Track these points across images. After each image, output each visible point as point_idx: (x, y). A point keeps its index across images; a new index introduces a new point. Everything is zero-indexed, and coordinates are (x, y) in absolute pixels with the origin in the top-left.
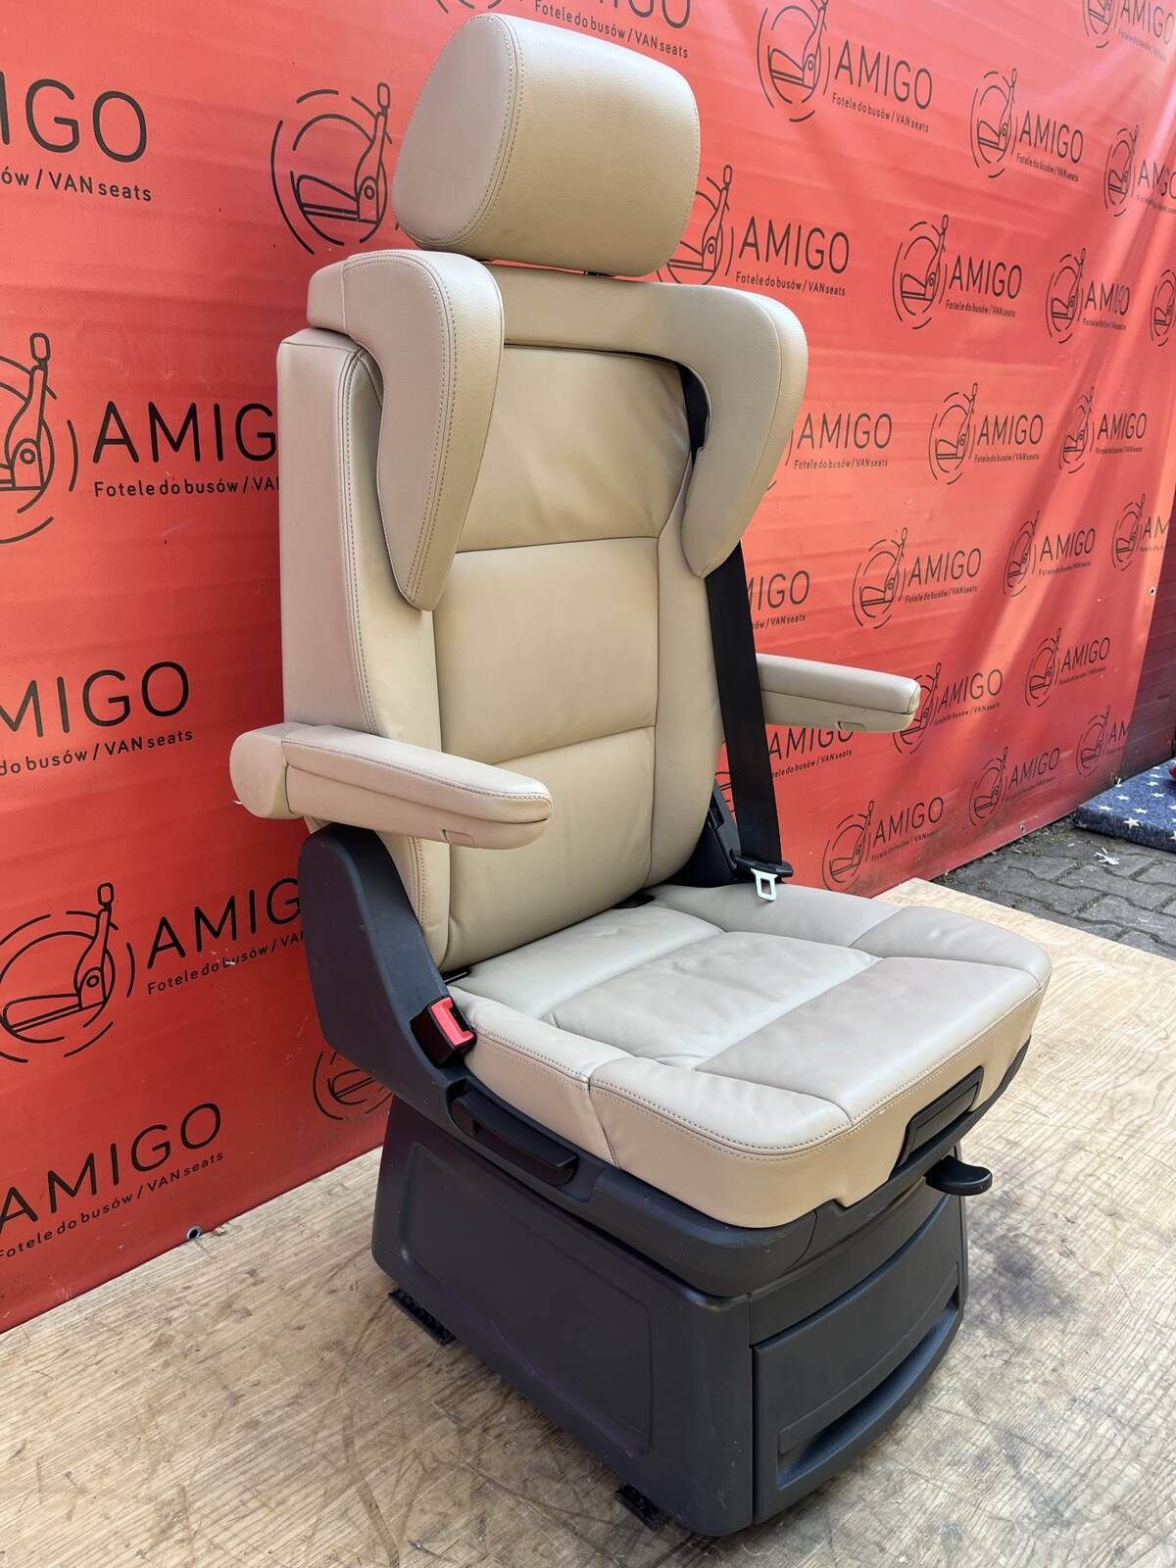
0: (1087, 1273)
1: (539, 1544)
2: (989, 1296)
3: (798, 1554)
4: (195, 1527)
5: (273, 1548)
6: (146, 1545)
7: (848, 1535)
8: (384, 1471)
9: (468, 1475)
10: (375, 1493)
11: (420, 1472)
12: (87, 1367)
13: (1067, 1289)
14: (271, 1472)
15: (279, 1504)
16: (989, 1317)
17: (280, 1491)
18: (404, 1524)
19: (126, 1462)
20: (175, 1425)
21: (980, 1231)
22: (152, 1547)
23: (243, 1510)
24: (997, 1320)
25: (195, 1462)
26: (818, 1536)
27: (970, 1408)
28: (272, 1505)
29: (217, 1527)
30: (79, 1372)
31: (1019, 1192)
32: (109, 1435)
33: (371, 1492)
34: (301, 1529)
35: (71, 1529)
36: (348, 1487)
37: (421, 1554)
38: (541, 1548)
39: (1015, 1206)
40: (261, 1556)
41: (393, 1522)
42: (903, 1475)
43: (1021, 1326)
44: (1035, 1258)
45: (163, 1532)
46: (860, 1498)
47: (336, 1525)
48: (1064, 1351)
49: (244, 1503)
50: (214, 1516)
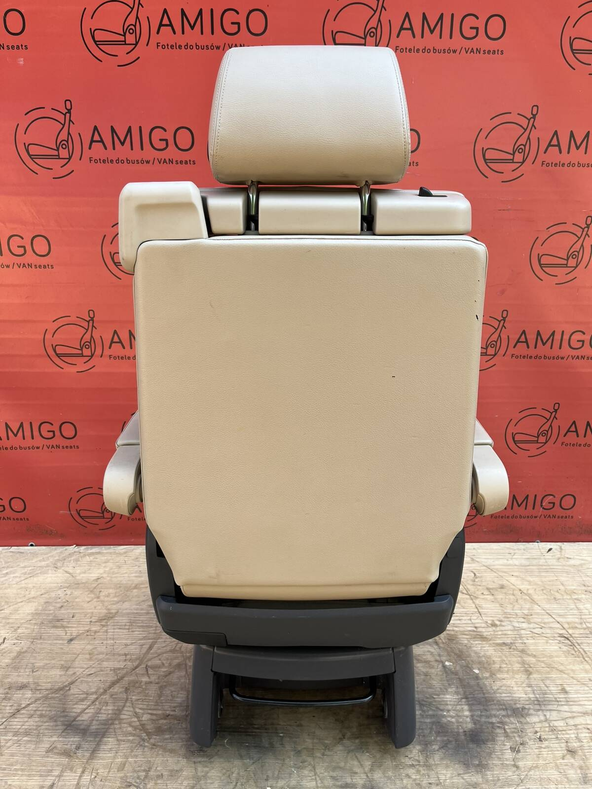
0: (513, 763)
1: (175, 691)
2: (445, 738)
3: (239, 757)
4: (109, 623)
5: (117, 642)
6: (94, 620)
7: (262, 766)
8: (165, 642)
9: (183, 659)
10: (155, 646)
11: (173, 649)
12: (136, 566)
13: (489, 762)
14: (140, 622)
15: (133, 631)
16: (432, 745)
17: (136, 628)
18: (152, 659)
19: (115, 596)
20: (136, 594)
21: (483, 714)
22: (96, 622)
23: (123, 627)
24: (434, 749)
25: (128, 607)
26: (253, 758)
27: (370, 767)
28: (130, 630)
29: (113, 627)
30: (133, 566)
31: (531, 712)
32: (120, 587)
33: (155, 644)
34: (129, 642)
35: (86, 605)
36: (152, 639)
37: (145, 670)
38: (174, 693)
39: (520, 716)
40: (112, 642)
41: (150, 656)
42: (309, 765)
43: (442, 759)
44: (493, 740)
45: (101, 620)
46: (284, 760)
47: (138, 647)
48: (448, 781)
49: (125, 625)
50: (115, 624)
